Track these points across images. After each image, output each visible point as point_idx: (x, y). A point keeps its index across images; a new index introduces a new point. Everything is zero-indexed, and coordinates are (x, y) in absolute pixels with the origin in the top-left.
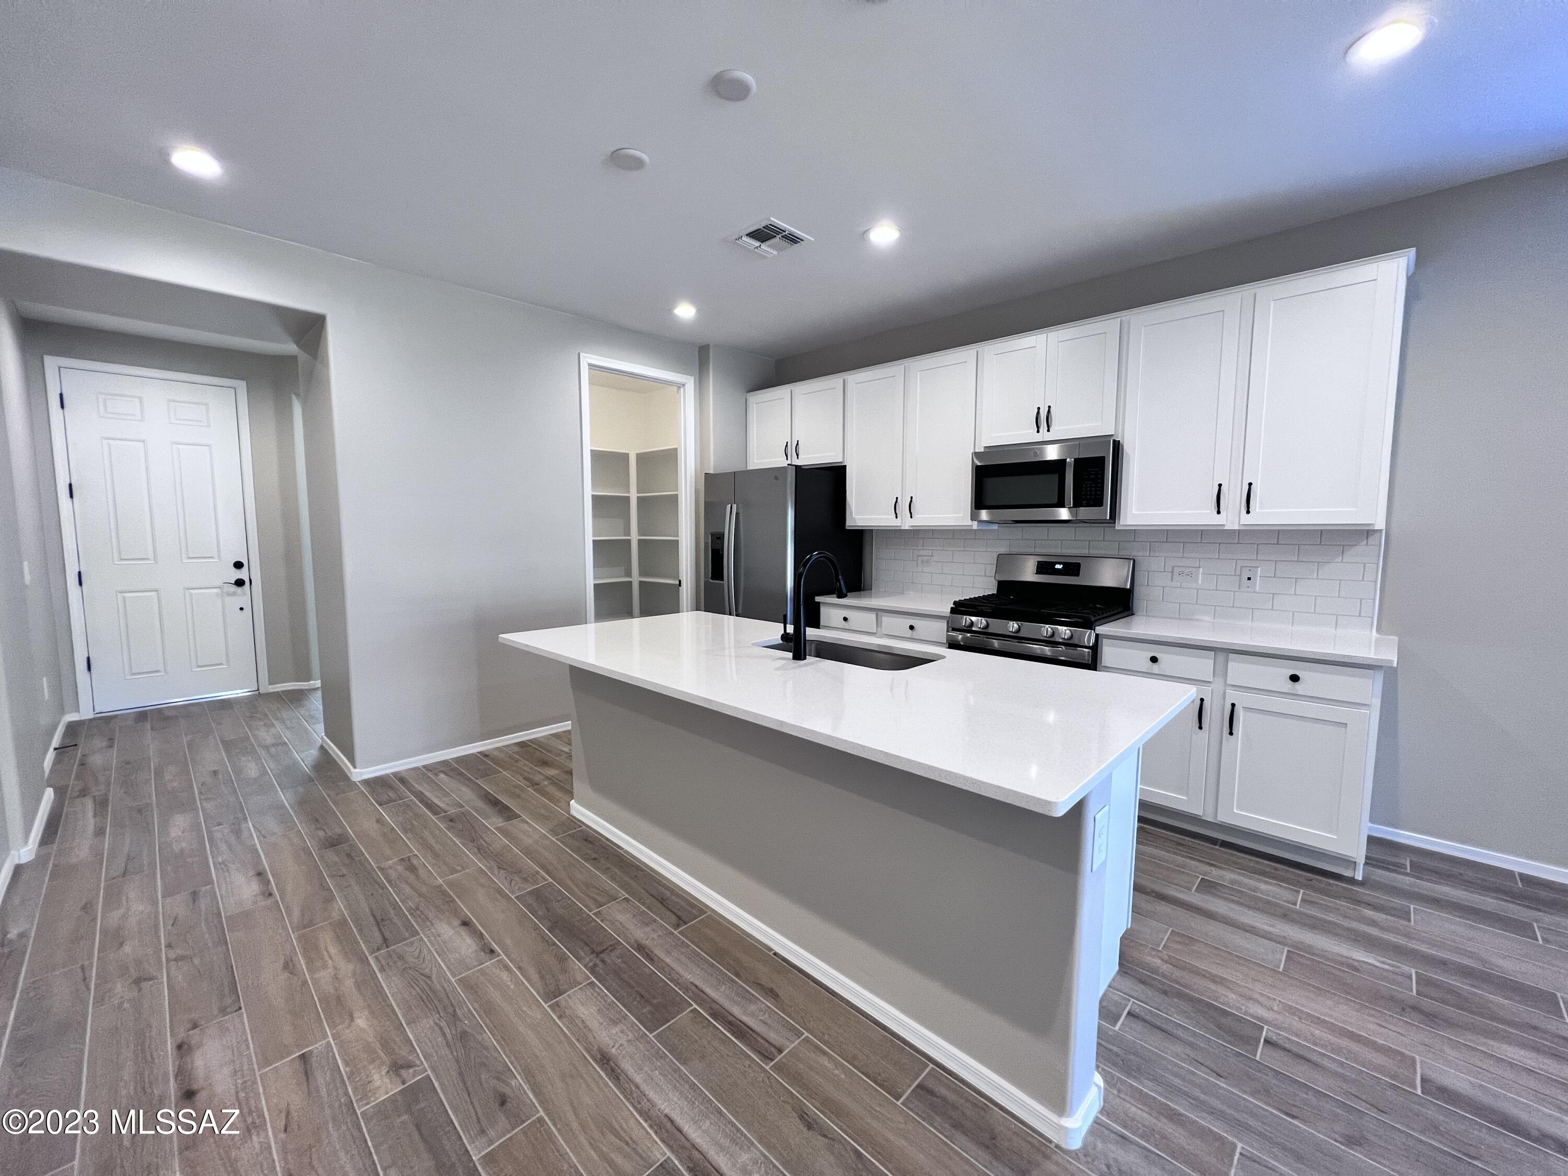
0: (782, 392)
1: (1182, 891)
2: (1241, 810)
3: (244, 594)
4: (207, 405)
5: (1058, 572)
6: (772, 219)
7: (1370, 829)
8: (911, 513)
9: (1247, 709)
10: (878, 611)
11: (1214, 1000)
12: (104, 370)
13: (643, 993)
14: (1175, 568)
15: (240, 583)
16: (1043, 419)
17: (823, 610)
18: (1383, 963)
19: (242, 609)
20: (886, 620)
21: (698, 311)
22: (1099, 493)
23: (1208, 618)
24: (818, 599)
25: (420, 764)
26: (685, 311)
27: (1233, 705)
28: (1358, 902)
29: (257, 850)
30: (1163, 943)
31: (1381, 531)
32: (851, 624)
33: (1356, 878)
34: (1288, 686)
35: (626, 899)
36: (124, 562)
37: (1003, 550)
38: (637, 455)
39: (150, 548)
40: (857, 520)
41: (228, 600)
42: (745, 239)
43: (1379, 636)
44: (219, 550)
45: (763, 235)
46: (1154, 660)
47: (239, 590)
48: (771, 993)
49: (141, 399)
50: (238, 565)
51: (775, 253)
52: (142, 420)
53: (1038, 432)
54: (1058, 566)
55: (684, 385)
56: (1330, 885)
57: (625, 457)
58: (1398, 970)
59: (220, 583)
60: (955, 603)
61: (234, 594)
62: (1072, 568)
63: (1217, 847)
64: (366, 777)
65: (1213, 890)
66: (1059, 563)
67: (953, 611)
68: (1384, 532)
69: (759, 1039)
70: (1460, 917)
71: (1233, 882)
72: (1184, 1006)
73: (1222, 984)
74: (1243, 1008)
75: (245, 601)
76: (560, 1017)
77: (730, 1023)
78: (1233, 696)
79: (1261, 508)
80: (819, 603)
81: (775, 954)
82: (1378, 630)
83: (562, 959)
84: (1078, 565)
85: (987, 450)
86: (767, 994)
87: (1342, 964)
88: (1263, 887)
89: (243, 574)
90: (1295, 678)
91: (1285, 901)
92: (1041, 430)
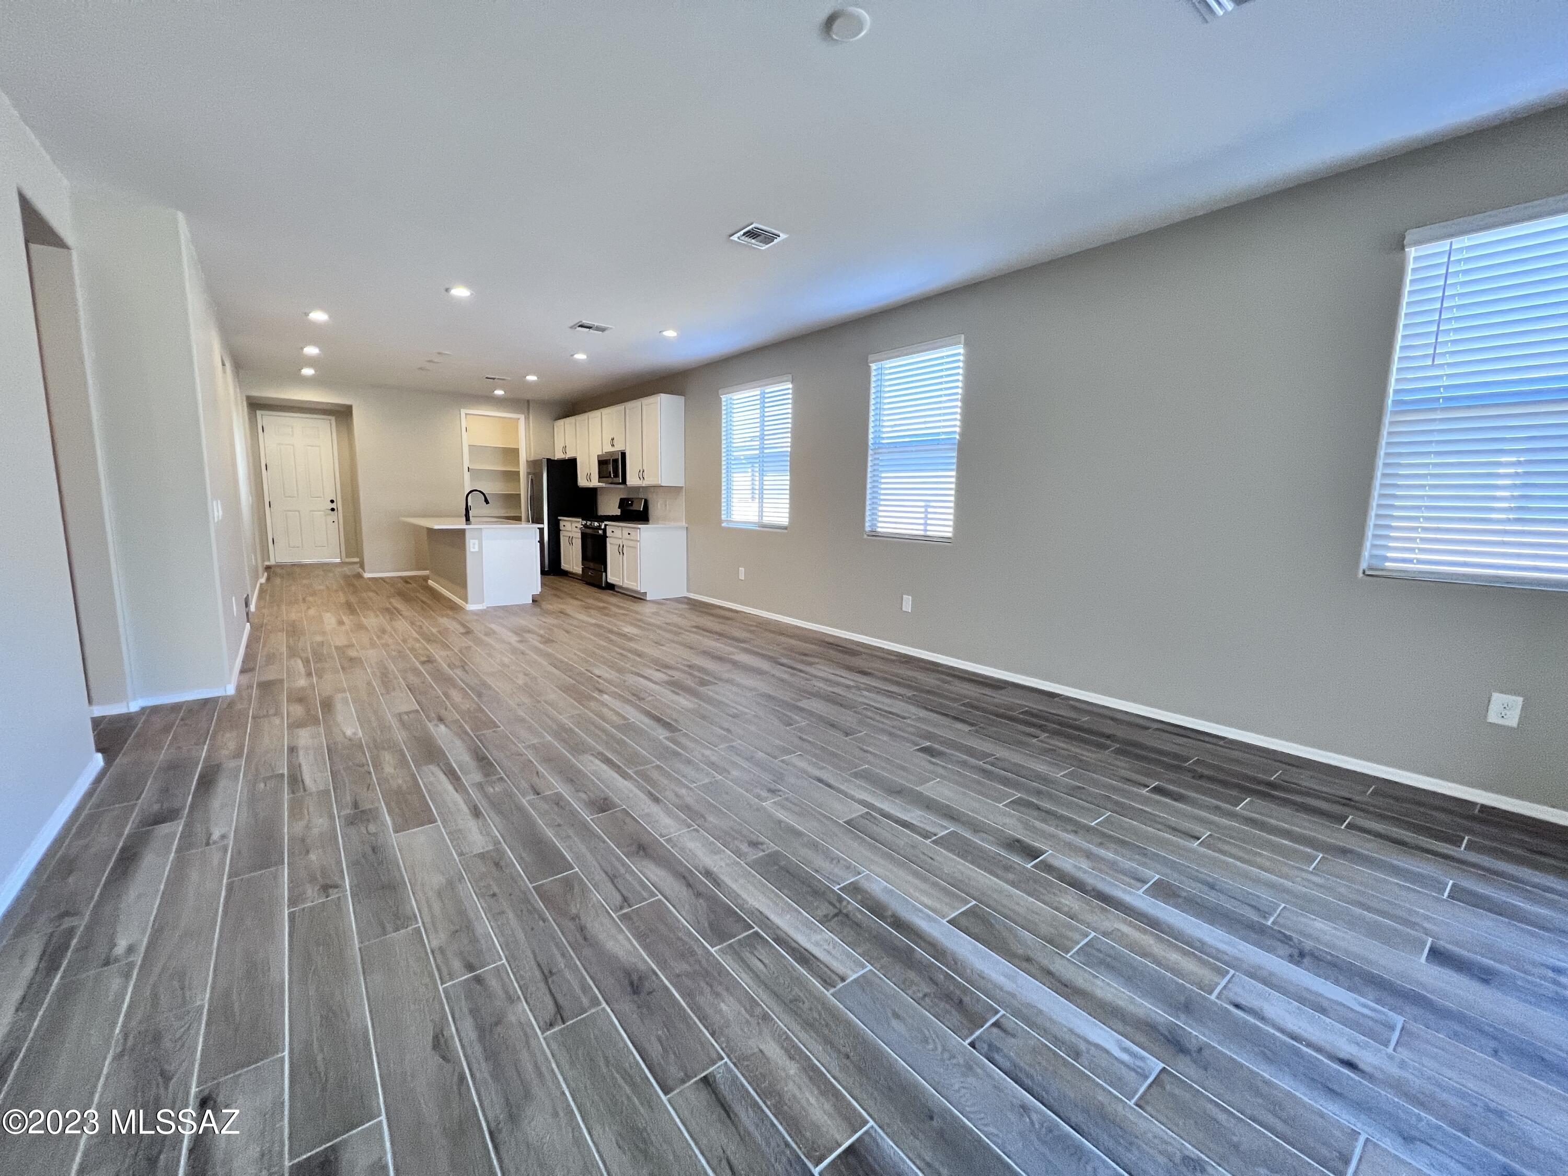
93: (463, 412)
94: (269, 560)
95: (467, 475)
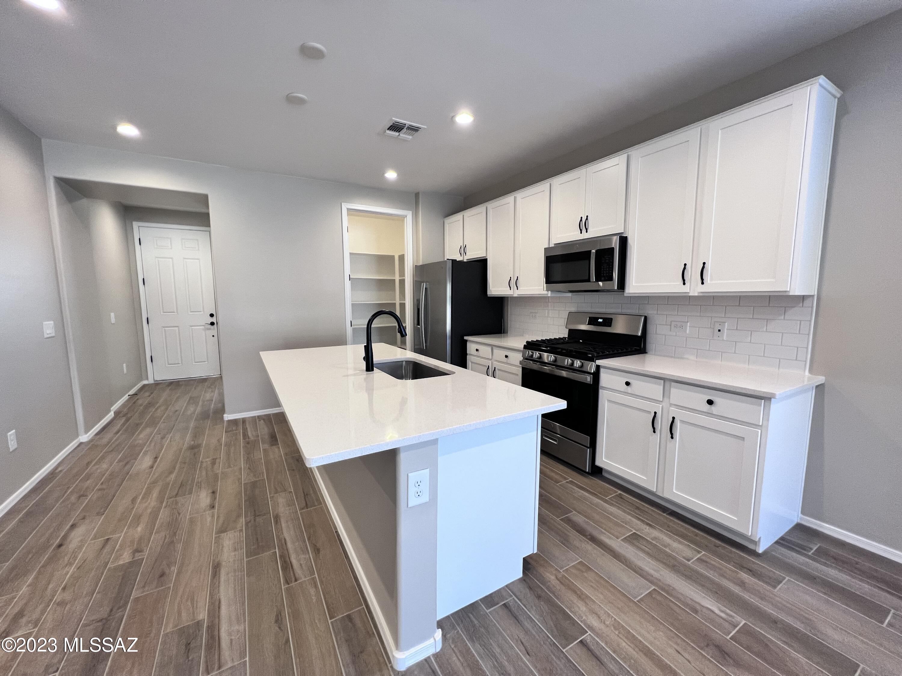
0: (458, 217)
1: (610, 538)
2: (678, 491)
3: (214, 329)
4: (197, 240)
5: (600, 324)
6: (393, 119)
7: (801, 519)
8: (517, 287)
9: (682, 422)
10: (492, 346)
11: (568, 608)
12: (164, 227)
13: (259, 539)
14: (673, 323)
15: (212, 324)
16: (583, 225)
17: (469, 345)
18: (722, 611)
19: (213, 336)
20: (496, 351)
21: (398, 175)
22: (611, 272)
23: (693, 358)
24: (466, 338)
25: (256, 415)
26: (391, 175)
27: (674, 418)
28: (742, 567)
29: (163, 447)
30: (567, 567)
31: (813, 296)
32: (480, 353)
33: (757, 551)
34: (706, 407)
35: (291, 492)
36: (165, 314)
37: (573, 309)
38: (399, 256)
39: (175, 308)
40: (492, 292)
41: (207, 332)
42: (388, 132)
43: (810, 375)
44: (203, 308)
45: (396, 127)
46: (628, 384)
47: (212, 327)
48: (317, 551)
49: (171, 238)
50: (212, 315)
51: (411, 137)
52: (171, 248)
53: (581, 233)
54: (600, 320)
55: (406, 216)
56: (731, 552)
57: (393, 257)
58: (730, 619)
59: (204, 324)
60: (527, 342)
61: (210, 329)
62: (608, 322)
63: (665, 514)
64: (230, 419)
65: (635, 542)
66: (601, 318)
67: (525, 347)
68: (816, 297)
69: (291, 572)
70: (825, 594)
71: (655, 538)
72: (545, 607)
73: (583, 600)
74: (584, 617)
75: (215, 333)
76: (215, 543)
77: (285, 562)
78: (674, 412)
79: (711, 280)
80: (466, 341)
81: (337, 532)
82: (810, 371)
83: (239, 516)
84: (611, 319)
85: (555, 245)
86: (315, 550)
87: (687, 605)
88: (675, 545)
89: (214, 320)
90: (710, 402)
91: (684, 558)
92: (583, 232)
93: (345, 206)
94: (147, 379)
95: (348, 283)
